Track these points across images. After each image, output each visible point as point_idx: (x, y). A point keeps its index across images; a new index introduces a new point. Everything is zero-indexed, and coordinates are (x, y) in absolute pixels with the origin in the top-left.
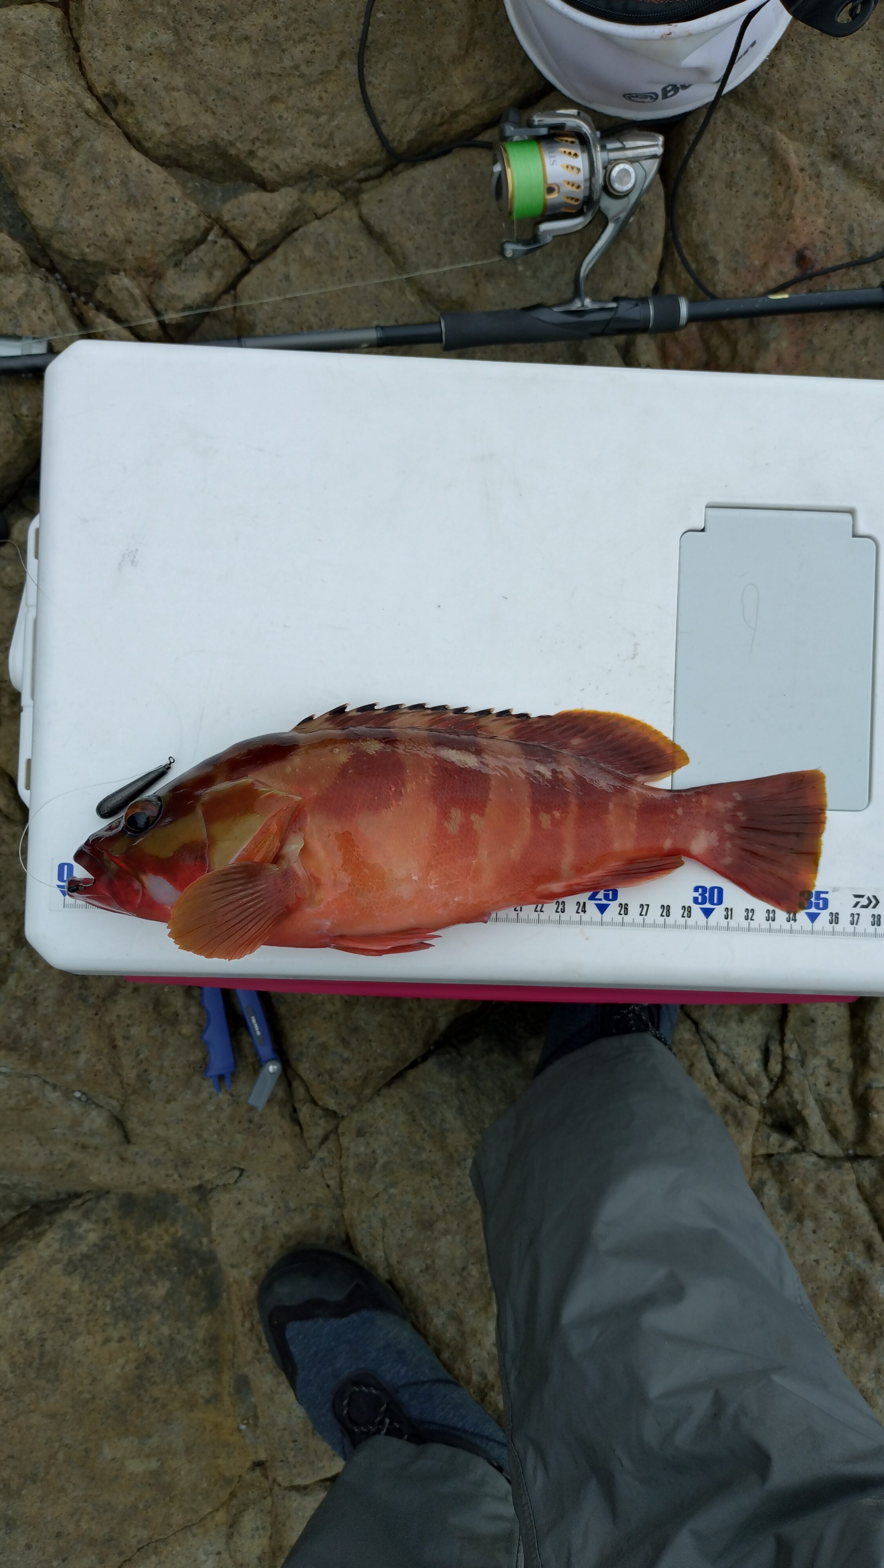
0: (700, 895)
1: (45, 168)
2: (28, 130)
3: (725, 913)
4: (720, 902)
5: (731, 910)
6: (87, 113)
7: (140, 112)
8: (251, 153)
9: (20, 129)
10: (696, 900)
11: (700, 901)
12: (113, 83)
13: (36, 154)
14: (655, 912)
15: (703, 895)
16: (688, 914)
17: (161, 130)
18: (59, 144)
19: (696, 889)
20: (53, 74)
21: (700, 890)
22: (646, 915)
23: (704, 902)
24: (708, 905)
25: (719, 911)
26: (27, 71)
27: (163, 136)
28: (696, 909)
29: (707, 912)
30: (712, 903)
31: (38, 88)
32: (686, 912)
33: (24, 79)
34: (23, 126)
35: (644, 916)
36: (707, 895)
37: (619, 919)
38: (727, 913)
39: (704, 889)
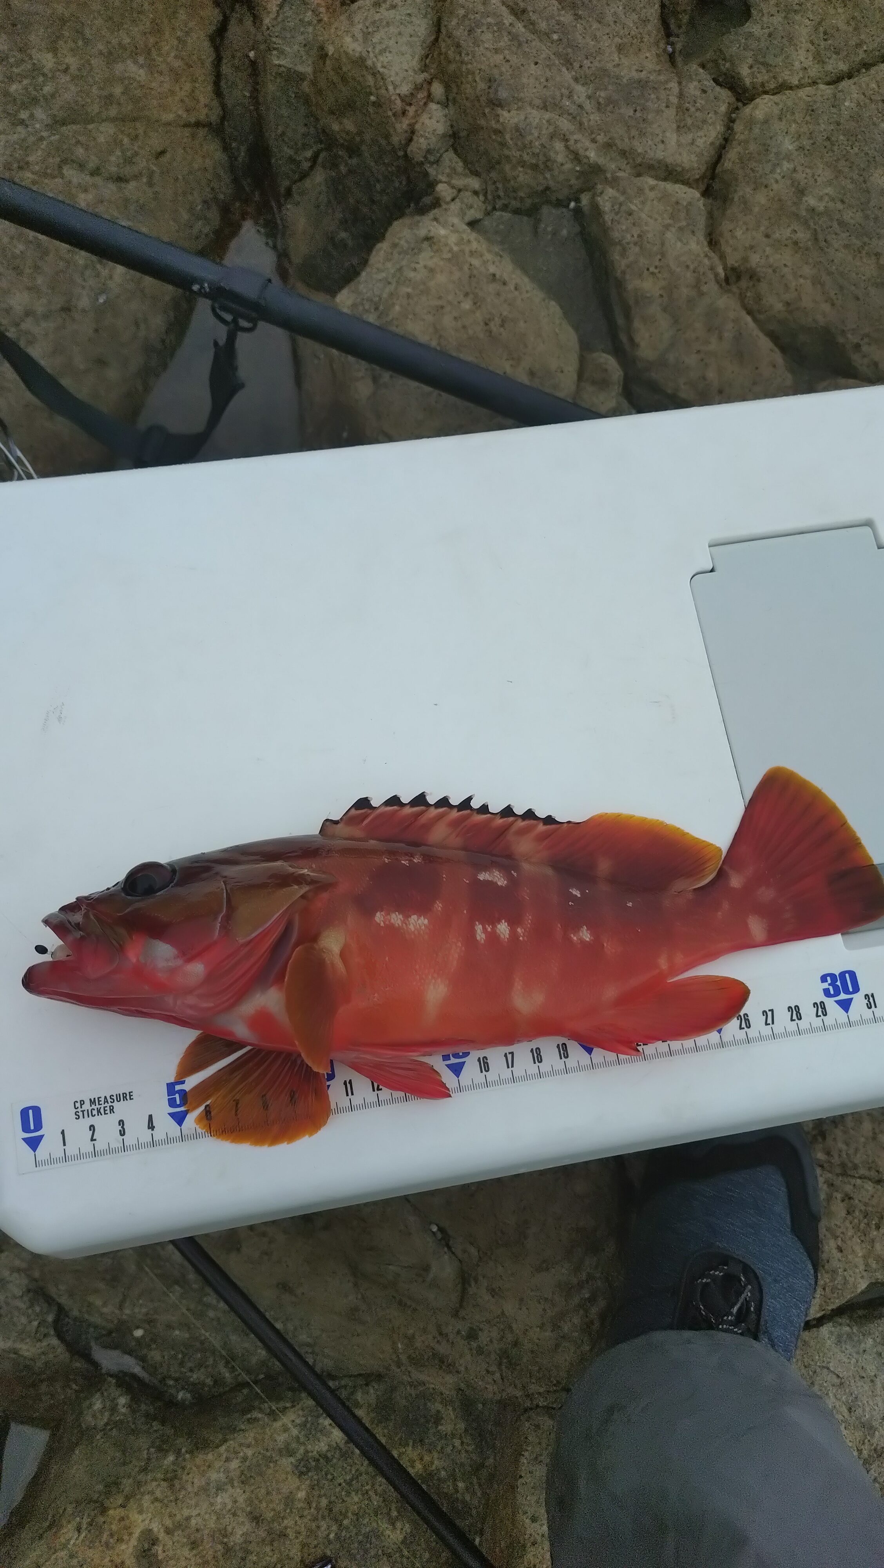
0: (829, 985)
1: (665, 310)
2: (660, 275)
3: (866, 1001)
4: (856, 989)
5: (873, 995)
6: (716, 275)
7: (763, 287)
8: (857, 347)
9: (653, 273)
10: (827, 993)
11: (832, 992)
12: (745, 259)
13: (661, 296)
14: (782, 1017)
15: (833, 984)
16: (822, 1012)
17: (779, 306)
18: (685, 292)
19: (823, 979)
20: (695, 238)
21: (829, 978)
22: (773, 1023)
23: (837, 993)
24: (843, 996)
25: (858, 1000)
26: (673, 230)
27: (779, 312)
28: (831, 1004)
29: (845, 1005)
30: (847, 992)
31: (679, 244)
32: (820, 1010)
33: (669, 235)
34: (656, 271)
35: (771, 1025)
36: (838, 983)
37: (741, 1035)
38: (869, 1001)
39: (832, 976)
